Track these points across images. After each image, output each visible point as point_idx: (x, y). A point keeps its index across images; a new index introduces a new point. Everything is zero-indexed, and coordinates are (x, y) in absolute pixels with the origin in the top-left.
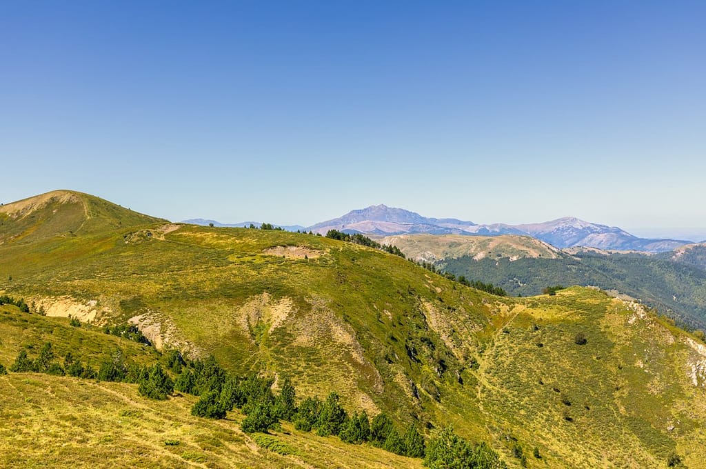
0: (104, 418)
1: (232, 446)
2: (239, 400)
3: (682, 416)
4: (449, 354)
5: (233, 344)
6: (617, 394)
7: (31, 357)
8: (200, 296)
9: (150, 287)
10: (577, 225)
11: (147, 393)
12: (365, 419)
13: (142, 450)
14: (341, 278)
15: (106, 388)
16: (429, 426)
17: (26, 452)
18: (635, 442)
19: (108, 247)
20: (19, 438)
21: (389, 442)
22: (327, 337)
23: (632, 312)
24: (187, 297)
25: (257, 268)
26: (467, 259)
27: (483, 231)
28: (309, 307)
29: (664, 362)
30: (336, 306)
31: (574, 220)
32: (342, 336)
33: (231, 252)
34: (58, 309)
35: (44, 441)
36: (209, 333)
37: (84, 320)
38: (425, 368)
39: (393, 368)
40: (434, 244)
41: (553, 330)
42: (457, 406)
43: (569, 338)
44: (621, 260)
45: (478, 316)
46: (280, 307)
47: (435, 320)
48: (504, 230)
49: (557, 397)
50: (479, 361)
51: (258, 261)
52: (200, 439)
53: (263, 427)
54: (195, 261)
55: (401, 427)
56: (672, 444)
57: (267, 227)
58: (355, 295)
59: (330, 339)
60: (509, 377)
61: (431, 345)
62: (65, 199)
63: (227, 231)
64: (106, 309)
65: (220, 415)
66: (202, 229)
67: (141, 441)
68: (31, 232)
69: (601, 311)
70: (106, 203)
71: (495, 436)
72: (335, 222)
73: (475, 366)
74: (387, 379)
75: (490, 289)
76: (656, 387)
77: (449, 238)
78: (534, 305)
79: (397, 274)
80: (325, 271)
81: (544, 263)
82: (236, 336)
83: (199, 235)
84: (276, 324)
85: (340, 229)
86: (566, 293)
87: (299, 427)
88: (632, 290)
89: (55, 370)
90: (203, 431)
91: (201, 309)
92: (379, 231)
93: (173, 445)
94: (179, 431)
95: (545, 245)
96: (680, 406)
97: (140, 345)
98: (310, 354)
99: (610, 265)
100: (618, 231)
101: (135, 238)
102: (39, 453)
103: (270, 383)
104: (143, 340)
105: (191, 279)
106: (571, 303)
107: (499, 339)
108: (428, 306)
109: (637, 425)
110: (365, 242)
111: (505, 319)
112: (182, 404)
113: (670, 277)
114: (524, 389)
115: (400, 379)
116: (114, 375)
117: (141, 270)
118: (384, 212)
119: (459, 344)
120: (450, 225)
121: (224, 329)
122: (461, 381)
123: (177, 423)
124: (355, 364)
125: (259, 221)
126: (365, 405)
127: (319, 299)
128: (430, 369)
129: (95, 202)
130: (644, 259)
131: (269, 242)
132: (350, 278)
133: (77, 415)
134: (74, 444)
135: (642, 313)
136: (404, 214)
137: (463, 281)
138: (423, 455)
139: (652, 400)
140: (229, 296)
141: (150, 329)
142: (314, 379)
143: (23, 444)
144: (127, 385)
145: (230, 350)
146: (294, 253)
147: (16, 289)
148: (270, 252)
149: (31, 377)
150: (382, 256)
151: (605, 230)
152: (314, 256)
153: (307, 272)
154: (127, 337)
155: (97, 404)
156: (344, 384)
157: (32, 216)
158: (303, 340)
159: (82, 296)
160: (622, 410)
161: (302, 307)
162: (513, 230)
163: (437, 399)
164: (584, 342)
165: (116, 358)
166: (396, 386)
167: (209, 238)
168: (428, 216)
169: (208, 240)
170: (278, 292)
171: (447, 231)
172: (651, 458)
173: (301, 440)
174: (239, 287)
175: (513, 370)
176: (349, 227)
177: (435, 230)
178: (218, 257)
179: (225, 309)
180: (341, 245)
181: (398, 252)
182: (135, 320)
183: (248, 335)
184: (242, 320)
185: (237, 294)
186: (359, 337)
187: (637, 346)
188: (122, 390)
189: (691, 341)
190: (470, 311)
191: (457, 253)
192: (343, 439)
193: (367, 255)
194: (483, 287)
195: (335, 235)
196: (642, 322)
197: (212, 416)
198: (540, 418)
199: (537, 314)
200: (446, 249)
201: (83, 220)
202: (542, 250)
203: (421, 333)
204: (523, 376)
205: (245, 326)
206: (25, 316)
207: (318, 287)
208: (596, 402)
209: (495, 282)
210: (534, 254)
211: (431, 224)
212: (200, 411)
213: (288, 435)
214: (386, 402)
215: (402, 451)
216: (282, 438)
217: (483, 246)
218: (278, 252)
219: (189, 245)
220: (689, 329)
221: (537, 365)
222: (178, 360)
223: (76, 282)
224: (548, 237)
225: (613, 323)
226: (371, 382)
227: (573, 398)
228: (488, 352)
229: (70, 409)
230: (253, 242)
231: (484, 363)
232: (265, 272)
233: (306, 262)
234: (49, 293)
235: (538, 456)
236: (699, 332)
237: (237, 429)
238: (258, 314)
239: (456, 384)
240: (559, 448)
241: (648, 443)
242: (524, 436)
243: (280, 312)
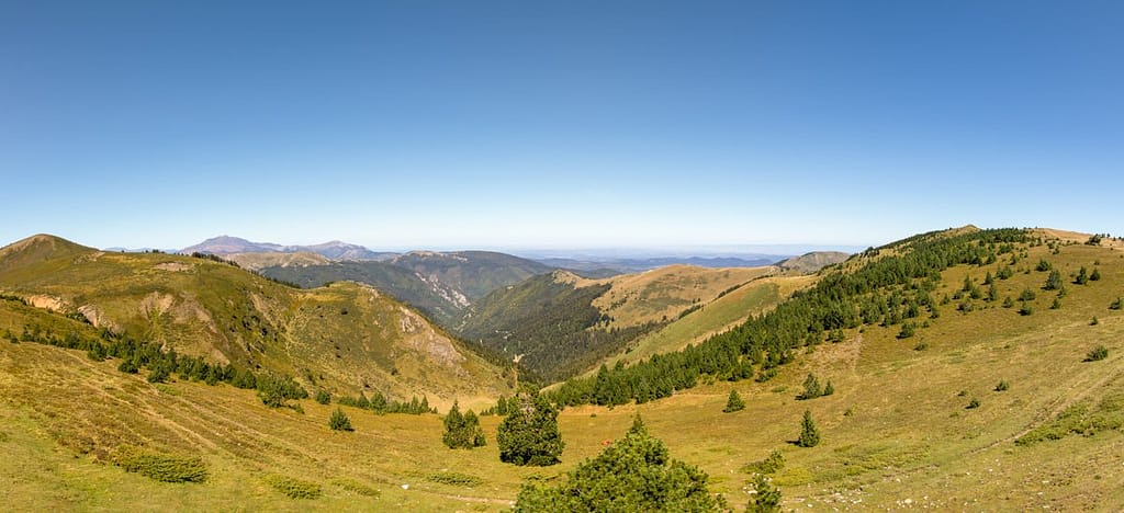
0: (71, 371)
1: (143, 391)
2: (144, 360)
3: (398, 348)
4: (269, 324)
5: (138, 323)
6: (364, 340)
7: (30, 332)
8: (117, 294)
9: (89, 290)
10: (341, 245)
11: (91, 357)
12: (219, 368)
13: (93, 392)
14: (201, 282)
15: (70, 353)
16: (258, 367)
17: (32, 388)
18: (374, 365)
19: (66, 266)
20: (28, 380)
21: (234, 381)
22: (195, 318)
23: (372, 294)
24: (110, 295)
25: (150, 276)
26: (278, 266)
27: (287, 250)
28: (183, 299)
29: (389, 320)
30: (199, 299)
31: (339, 242)
32: (204, 317)
33: (135, 268)
34: (42, 303)
35: (41, 383)
36: (123, 316)
37: (54, 309)
38: (254, 333)
39: (235, 335)
40: (257, 258)
41: (329, 307)
42: (274, 355)
43: (338, 311)
44: (366, 265)
45: (285, 302)
46: (165, 300)
47: (259, 305)
48: (299, 249)
49: (332, 345)
50: (287, 327)
51: (151, 272)
52: (124, 386)
53: (160, 379)
54: (114, 273)
55: (242, 371)
56: (393, 363)
57: (156, 252)
58: (210, 292)
59: (196, 319)
60: (304, 335)
61: (258, 320)
62: (42, 239)
63: (132, 255)
64: (66, 302)
65: (134, 371)
66: (118, 254)
67: (91, 386)
68: (25, 258)
69: (355, 294)
70: (63, 240)
71: (297, 370)
72: (197, 246)
73: (284, 330)
74: (232, 341)
75: (291, 285)
76: (384, 334)
77: (267, 255)
78: (318, 294)
79: (236, 278)
80: (192, 277)
81: (322, 268)
82: (140, 318)
83: (116, 258)
84: (163, 310)
85: (199, 251)
86: (335, 285)
87: (181, 377)
88: (372, 282)
89: (42, 341)
90: (126, 381)
91: (119, 302)
92: (223, 252)
93: (110, 389)
94: (112, 381)
95: (323, 257)
96: (397, 343)
97: (85, 325)
98: (184, 328)
99: (359, 268)
100: (363, 248)
101: (80, 261)
102: (39, 390)
103: (161, 346)
104: (87, 321)
105: (112, 284)
106: (339, 291)
107: (298, 315)
108: (255, 296)
109: (375, 356)
110: (216, 259)
111: (301, 303)
112: (113, 364)
113: (391, 273)
114: (313, 342)
115: (239, 341)
116: (73, 345)
117: (84, 279)
118: (226, 240)
119: (274, 318)
120: (267, 247)
121: (133, 314)
122: (276, 340)
123: (111, 376)
124: (212, 334)
125: (151, 247)
126: (219, 359)
127: (188, 295)
128: (257, 334)
129: (57, 240)
130: (376, 264)
131: (158, 260)
132: (206, 282)
133: (56, 369)
134: (56, 386)
135: (376, 295)
136: (239, 241)
137: (275, 280)
138: (255, 387)
139: (382, 341)
140: (134, 294)
141: (90, 314)
142: (188, 343)
143: (30, 384)
144: (80, 351)
145: (136, 326)
146: (173, 267)
147: (19, 291)
148: (158, 267)
149: (31, 345)
150: (226, 267)
151: (356, 247)
152: (185, 268)
153: (181, 278)
154: (78, 319)
155: (66, 363)
156: (206, 345)
157: (25, 250)
158: (179, 320)
159: (52, 295)
160: (367, 349)
161: (179, 300)
162: (305, 249)
163: (262, 351)
164: (346, 313)
165: (73, 333)
166: (237, 345)
167: (122, 259)
168: (254, 241)
169: (121, 260)
170: (163, 291)
171: (265, 250)
172: (383, 372)
173: (183, 386)
174: (139, 289)
175: (307, 331)
176: (205, 249)
177: (257, 250)
178: (128, 270)
179: (133, 302)
180: (201, 261)
181: (236, 265)
182: (82, 308)
183: (146, 317)
184: (142, 308)
185: (139, 292)
186: (214, 318)
187: (375, 313)
188: (79, 355)
189: (401, 308)
190: (280, 298)
191: (272, 264)
192: (208, 383)
193: (217, 267)
194: (288, 284)
195: (197, 255)
196: (376, 300)
197: (130, 372)
198: (323, 357)
199: (319, 298)
200: (265, 261)
201: (52, 250)
202: (321, 260)
203: (252, 313)
204: (312, 335)
205: (145, 312)
206: (25, 307)
207: (187, 287)
208: (354, 346)
209: (294, 280)
210: (317, 263)
211: (256, 246)
212: (123, 368)
213: (176, 382)
214: (231, 355)
215: (242, 386)
216: (171, 385)
217: (287, 259)
218: (163, 267)
219: (110, 263)
220: (401, 301)
221: (320, 328)
222: (107, 334)
223: (49, 287)
224: (324, 253)
225: (361, 301)
226: (222, 344)
227: (340, 345)
228: (291, 322)
229: (52, 366)
230: (148, 261)
231: (289, 329)
232: (155, 279)
233: (181, 272)
234: (36, 293)
235: (322, 378)
236: (406, 303)
237: (145, 380)
238: (152, 304)
239: (273, 341)
240: (335, 373)
241: (381, 364)
242: (313, 369)
243: (165, 303)
